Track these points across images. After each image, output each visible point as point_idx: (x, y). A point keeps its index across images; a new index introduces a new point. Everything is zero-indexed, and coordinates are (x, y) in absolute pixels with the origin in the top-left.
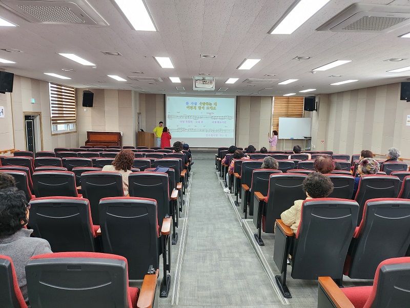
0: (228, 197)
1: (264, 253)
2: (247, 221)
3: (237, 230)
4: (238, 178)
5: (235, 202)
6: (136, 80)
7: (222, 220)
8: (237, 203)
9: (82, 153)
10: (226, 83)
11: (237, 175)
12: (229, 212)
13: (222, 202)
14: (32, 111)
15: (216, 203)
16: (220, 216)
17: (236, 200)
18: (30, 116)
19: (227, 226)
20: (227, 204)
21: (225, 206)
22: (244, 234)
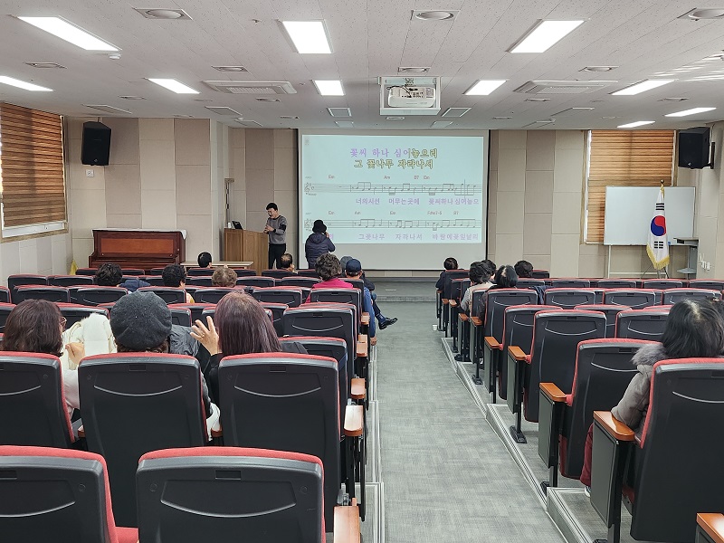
0: (488, 414)
2: (563, 495)
3: (534, 521)
4: (521, 364)
5: (512, 429)
6: (224, 89)
7: (482, 488)
8: (518, 434)
9: (81, 288)
10: (468, 94)
11: (517, 352)
12: (499, 461)
13: (472, 429)
15: (455, 432)
16: (475, 474)
17: (514, 424)
19: (500, 508)
20: (486, 435)
21: (483, 443)
22: (556, 535)
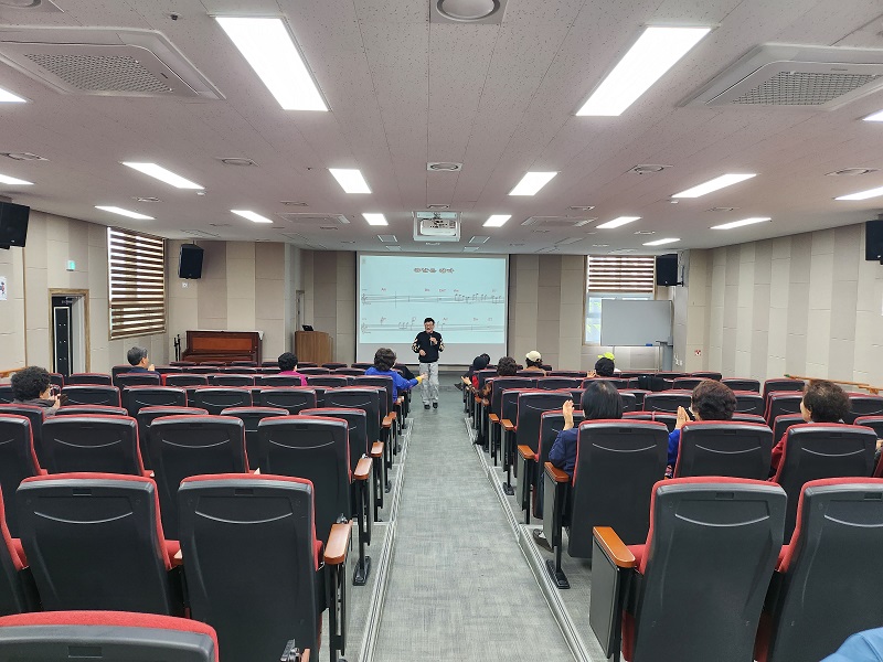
0: (489, 474)
1: (568, 607)
3: (507, 550)
4: (510, 432)
5: (504, 485)
7: (473, 527)
8: (508, 488)
10: (484, 225)
11: (507, 424)
12: (491, 508)
13: (476, 485)
14: (68, 287)
16: (470, 518)
17: (506, 481)
18: (64, 298)
19: (484, 542)
20: (485, 490)
21: (482, 495)
22: (523, 560)
